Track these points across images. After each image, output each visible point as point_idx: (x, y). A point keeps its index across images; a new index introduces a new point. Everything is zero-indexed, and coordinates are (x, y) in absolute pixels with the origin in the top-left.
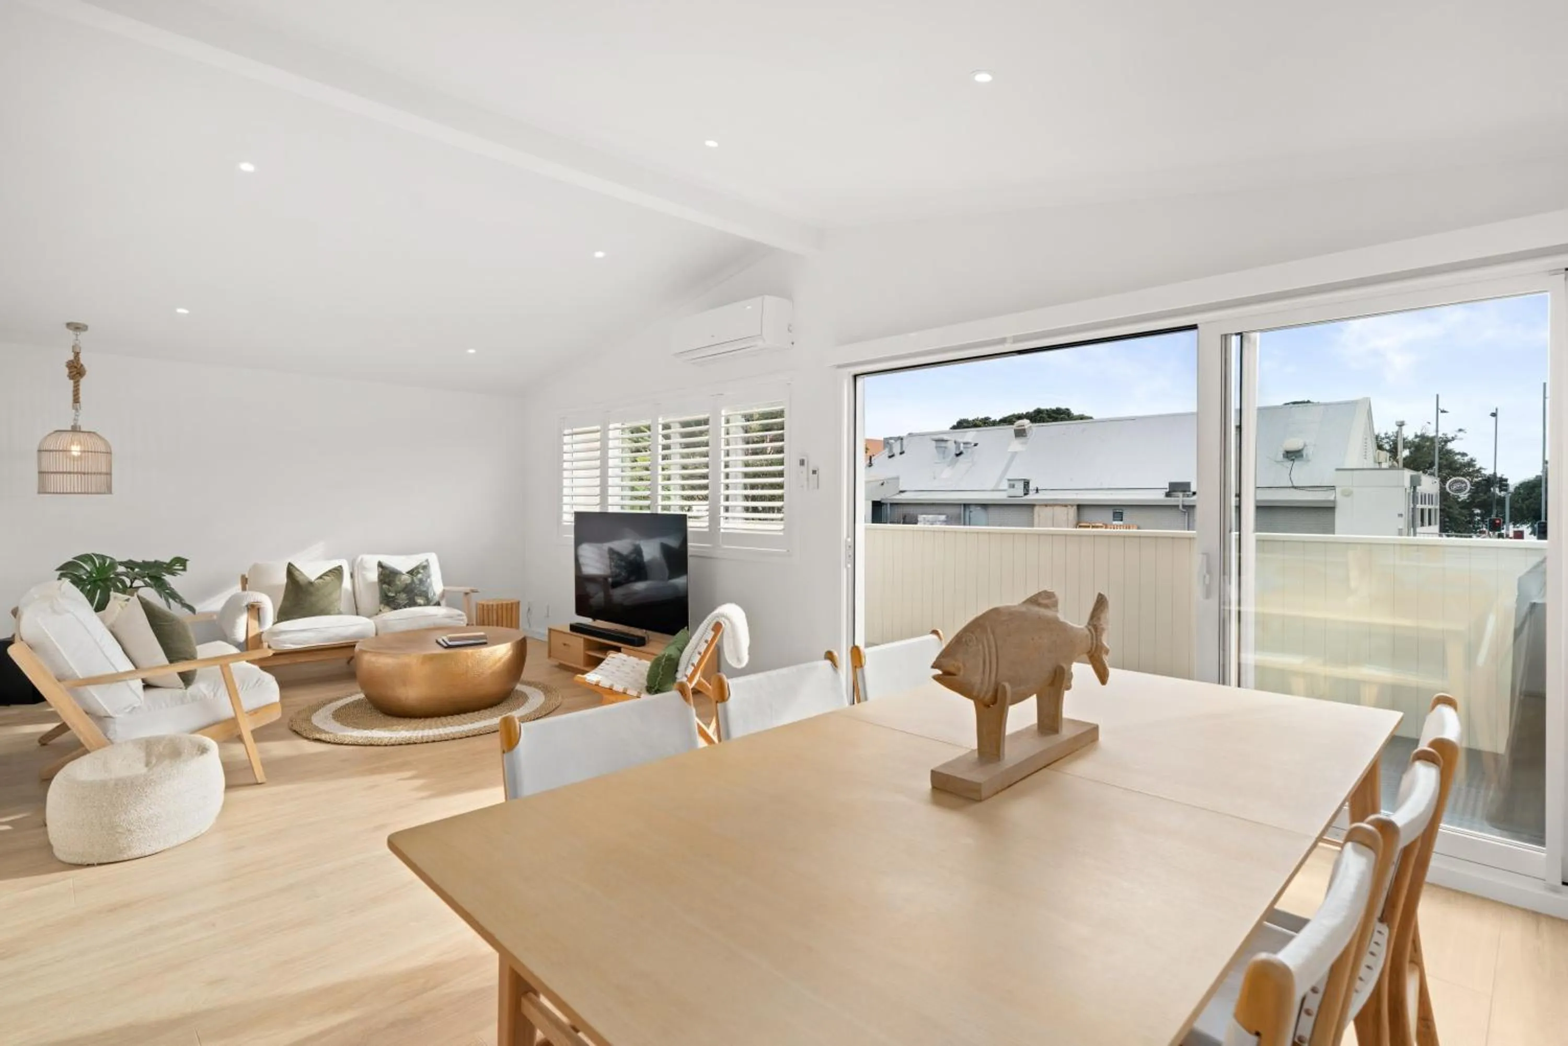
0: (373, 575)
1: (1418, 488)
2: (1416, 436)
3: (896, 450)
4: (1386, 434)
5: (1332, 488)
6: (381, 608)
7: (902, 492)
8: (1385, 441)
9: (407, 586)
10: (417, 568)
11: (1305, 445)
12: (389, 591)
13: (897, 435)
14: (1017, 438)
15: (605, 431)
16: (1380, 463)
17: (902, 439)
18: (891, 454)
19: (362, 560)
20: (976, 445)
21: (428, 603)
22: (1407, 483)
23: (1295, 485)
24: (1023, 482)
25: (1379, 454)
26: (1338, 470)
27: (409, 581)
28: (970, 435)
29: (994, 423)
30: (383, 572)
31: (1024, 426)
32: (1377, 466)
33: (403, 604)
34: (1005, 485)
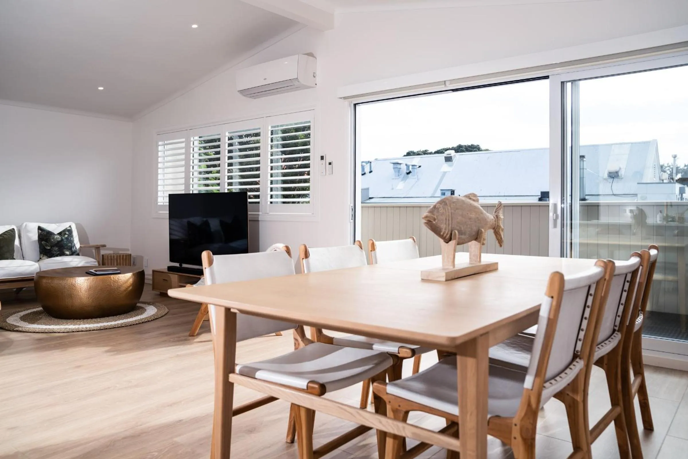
0: (35, 236)
1: (684, 195)
2: (685, 166)
3: (367, 170)
4: (668, 164)
5: (636, 195)
6: (41, 257)
7: (370, 198)
8: (667, 168)
9: (59, 242)
10: (64, 231)
11: (620, 169)
12: (47, 245)
13: (367, 160)
14: (446, 162)
15: (188, 142)
16: (663, 180)
17: (370, 162)
18: (363, 173)
19: (26, 225)
20: (420, 167)
21: (73, 253)
22: (677, 191)
23: (615, 193)
24: (450, 191)
25: (662, 174)
26: (638, 183)
27: (60, 239)
28: (416, 160)
29: (431, 153)
30: (42, 233)
31: (450, 154)
32: (662, 182)
33: (56, 254)
34: (439, 193)
